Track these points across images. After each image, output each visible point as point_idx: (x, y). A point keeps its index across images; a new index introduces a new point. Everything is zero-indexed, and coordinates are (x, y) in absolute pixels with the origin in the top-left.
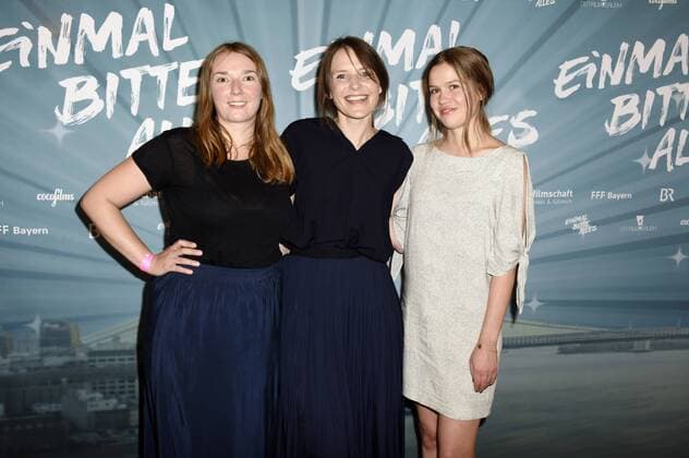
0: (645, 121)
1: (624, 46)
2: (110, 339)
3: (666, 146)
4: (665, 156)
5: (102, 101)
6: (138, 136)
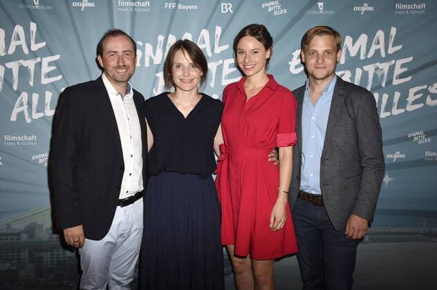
2: (5, 227)
6: (18, 103)
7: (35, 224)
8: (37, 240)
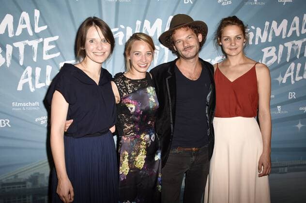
0: (279, 60)
1: (267, 23)
2: (13, 177)
3: (290, 72)
4: (290, 76)
5: (4, 59)
6: (23, 75)
7: (38, 173)
8: (39, 187)
